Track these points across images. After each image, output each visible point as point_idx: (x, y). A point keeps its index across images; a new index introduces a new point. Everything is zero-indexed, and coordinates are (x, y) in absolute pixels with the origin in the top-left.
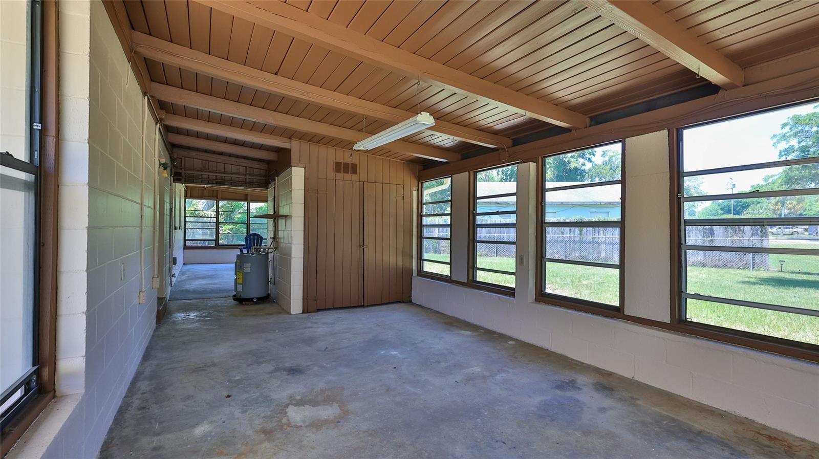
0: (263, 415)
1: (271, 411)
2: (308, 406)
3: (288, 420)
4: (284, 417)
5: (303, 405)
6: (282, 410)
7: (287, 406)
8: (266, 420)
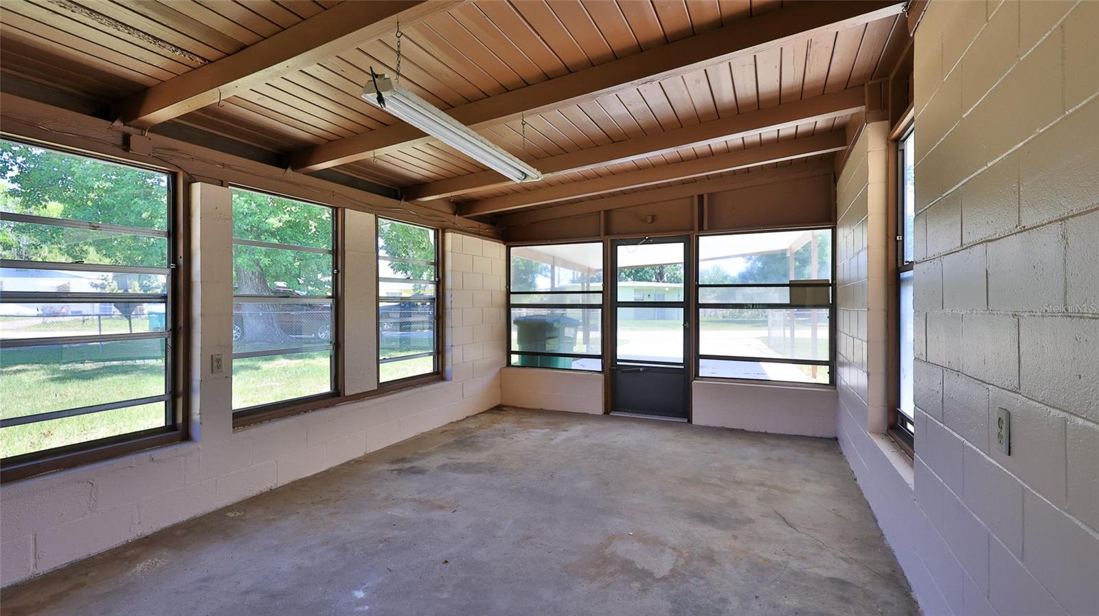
0: (702, 582)
1: (688, 582)
2: (638, 566)
3: (677, 560)
4: (678, 567)
5: (643, 571)
6: (673, 576)
7: (664, 579)
8: (702, 574)
